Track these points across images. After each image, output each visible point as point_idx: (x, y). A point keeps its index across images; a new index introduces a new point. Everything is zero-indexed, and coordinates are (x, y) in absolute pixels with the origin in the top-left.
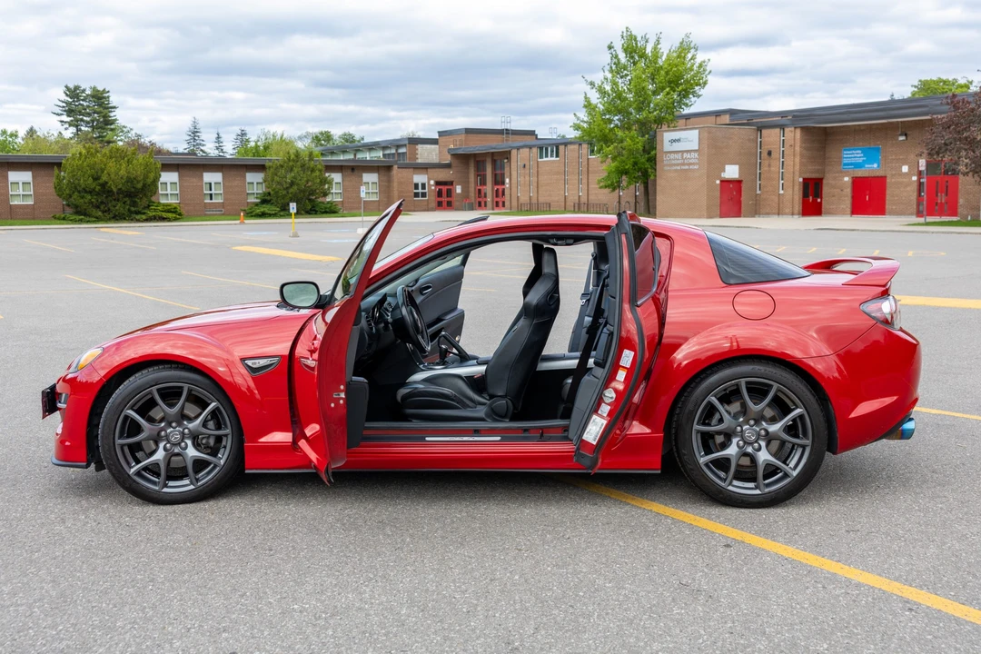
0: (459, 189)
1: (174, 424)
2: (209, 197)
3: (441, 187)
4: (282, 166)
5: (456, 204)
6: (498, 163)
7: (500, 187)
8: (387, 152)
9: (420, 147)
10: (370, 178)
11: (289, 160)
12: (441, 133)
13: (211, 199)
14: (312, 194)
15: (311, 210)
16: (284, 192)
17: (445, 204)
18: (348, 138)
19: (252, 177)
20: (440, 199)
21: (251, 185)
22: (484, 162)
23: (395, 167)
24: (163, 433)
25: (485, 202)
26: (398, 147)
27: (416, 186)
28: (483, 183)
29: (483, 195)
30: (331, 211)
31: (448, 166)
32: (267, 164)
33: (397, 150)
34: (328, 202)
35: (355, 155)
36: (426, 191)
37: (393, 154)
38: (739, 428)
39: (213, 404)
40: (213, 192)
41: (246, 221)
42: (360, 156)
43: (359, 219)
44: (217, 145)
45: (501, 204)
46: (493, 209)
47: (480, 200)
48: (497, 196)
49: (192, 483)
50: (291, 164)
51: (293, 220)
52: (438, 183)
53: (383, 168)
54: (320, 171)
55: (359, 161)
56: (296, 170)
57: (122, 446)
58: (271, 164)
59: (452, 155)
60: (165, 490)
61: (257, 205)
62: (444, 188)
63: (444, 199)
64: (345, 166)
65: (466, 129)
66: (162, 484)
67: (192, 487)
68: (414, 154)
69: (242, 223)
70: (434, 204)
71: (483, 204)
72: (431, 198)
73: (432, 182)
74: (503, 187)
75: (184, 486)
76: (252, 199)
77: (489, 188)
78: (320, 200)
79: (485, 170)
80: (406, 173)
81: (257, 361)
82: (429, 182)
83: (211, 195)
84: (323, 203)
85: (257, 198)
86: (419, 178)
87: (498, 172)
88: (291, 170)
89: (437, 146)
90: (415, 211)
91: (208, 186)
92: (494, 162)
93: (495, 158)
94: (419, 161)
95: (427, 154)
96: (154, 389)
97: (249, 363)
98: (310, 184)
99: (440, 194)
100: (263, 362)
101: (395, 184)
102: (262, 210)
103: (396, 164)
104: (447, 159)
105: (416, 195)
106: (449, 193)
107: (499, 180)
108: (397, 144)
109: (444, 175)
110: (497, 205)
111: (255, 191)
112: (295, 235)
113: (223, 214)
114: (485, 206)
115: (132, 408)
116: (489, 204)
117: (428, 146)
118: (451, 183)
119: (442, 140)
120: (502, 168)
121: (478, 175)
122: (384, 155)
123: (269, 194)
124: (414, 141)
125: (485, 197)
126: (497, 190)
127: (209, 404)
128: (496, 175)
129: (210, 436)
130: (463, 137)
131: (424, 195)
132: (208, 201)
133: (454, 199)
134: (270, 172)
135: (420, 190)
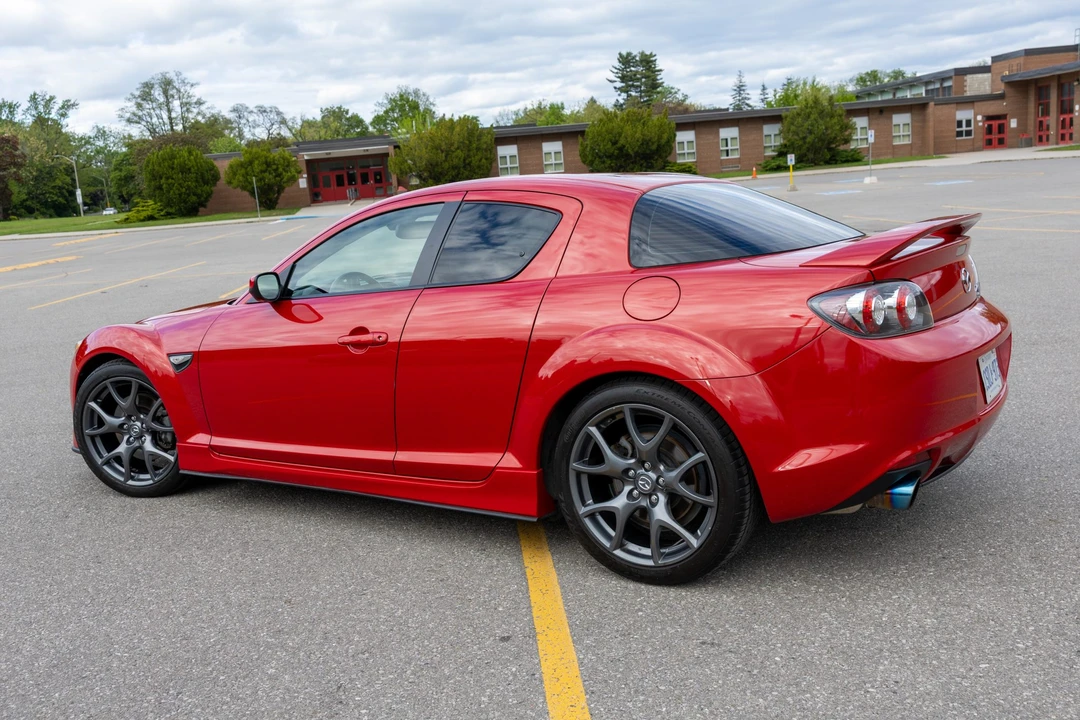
0: (1013, 123)
1: (133, 418)
2: (725, 153)
3: (990, 123)
4: (799, 114)
5: (1008, 141)
6: (1066, 88)
7: (1067, 117)
8: (931, 87)
9: (969, 78)
10: (901, 119)
11: (806, 107)
12: (995, 59)
13: (728, 155)
14: (832, 143)
15: (830, 159)
16: (801, 143)
17: (995, 142)
18: (898, 74)
19: (770, 129)
20: (989, 137)
21: (768, 138)
22: (1048, 87)
23: (932, 104)
24: (125, 427)
25: (1048, 136)
26: (943, 80)
27: (960, 124)
28: (1046, 112)
29: (1045, 127)
30: (854, 158)
31: (1001, 97)
32: (783, 114)
33: (941, 84)
34: (852, 150)
35: (894, 95)
36: (972, 128)
37: (938, 89)
39: (159, 401)
40: (729, 147)
41: (759, 176)
42: (900, 95)
44: (762, 97)
45: (1067, 137)
46: (1057, 144)
47: (1041, 133)
48: (1063, 127)
49: (151, 478)
50: (808, 111)
51: (791, 173)
52: (989, 118)
53: (917, 107)
54: (840, 116)
55: (900, 100)
56: (812, 117)
58: (788, 113)
59: (1006, 83)
60: (132, 482)
61: (773, 158)
62: (995, 124)
63: (995, 136)
64: (887, 107)
65: (1026, 50)
67: (152, 482)
68: (962, 86)
69: (755, 178)
70: (981, 143)
71: (1044, 138)
72: (978, 136)
73: (979, 118)
74: (1071, 116)
75: (145, 480)
76: (769, 153)
77: (1052, 120)
78: (842, 148)
79: (1048, 97)
80: (945, 110)
81: (176, 357)
82: (975, 118)
83: (727, 151)
84: (846, 151)
85: (773, 151)
86: (963, 115)
87: (1066, 98)
88: (809, 117)
89: (990, 75)
90: (956, 152)
91: (724, 142)
92: (1061, 87)
93: (1063, 81)
94: (968, 94)
95: (978, 85)
96: (109, 382)
97: (173, 359)
98: (829, 132)
99: (989, 130)
100: (180, 359)
101: (931, 124)
102: (777, 163)
103: (933, 100)
104: (1001, 88)
105: (959, 134)
106: (1001, 129)
107: (1066, 108)
108: (942, 77)
109: (994, 108)
110: (1063, 137)
111: (773, 144)
112: (794, 189)
113: (740, 170)
114: (1048, 140)
116: (1052, 138)
117: (980, 76)
118: (1003, 117)
119: (999, 65)
120: (1071, 92)
121: (1040, 104)
122: (927, 91)
123: (785, 145)
124: (961, 72)
125: (1048, 129)
126: (1064, 121)
128: (1062, 102)
130: (1021, 60)
131: (969, 133)
132: (724, 157)
133: (1007, 136)
134: (786, 123)
135: (964, 128)
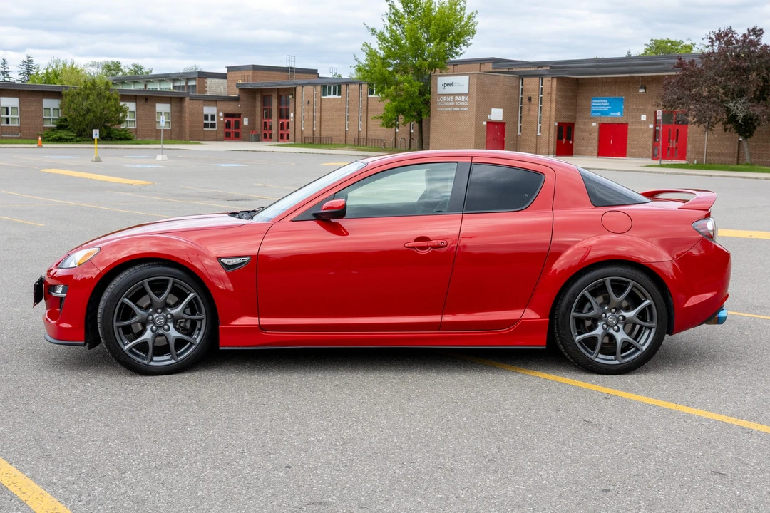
0: (246, 122)
1: (159, 311)
2: (5, 121)
3: (229, 119)
4: (78, 94)
5: (242, 135)
6: (283, 98)
7: (285, 121)
8: (177, 84)
9: (209, 80)
10: (162, 108)
11: (86, 88)
12: (230, 69)
13: (8, 123)
14: (108, 122)
15: (106, 136)
16: (81, 119)
17: (232, 135)
18: (138, 68)
19: (50, 104)
20: (228, 130)
21: (47, 111)
22: (270, 97)
23: (187, 98)
24: (150, 317)
25: (271, 135)
26: (188, 79)
27: (206, 117)
28: (269, 116)
29: (268, 127)
30: (125, 138)
31: (236, 99)
32: (64, 92)
33: (187, 83)
34: (123, 130)
35: (146, 86)
36: (216, 122)
37: (183, 86)
38: (604, 315)
39: (192, 295)
40: (10, 116)
41: (44, 145)
42: (150, 87)
43: (159, 146)
44: (3, 70)
45: (285, 136)
46: (278, 141)
47: (266, 132)
48: (282, 129)
49: (172, 358)
50: (87, 92)
51: (96, 145)
52: (226, 115)
53: (176, 100)
54: (116, 99)
55: (149, 91)
56: (91, 97)
57: (118, 327)
58: (67, 91)
59: (240, 89)
60: (152, 363)
61: (53, 130)
62: (232, 120)
63: (232, 130)
64: (140, 96)
65: (254, 65)
66: (149, 358)
67: (173, 361)
68: (203, 87)
69: (40, 147)
70: (222, 135)
71: (268, 136)
72: (220, 129)
73: (221, 114)
74: (288, 121)
75: (165, 360)
76: (48, 125)
77: (274, 121)
78: (116, 127)
79: (270, 104)
80: (197, 104)
81: (231, 260)
82: (218, 114)
83: (8, 119)
84: (117, 130)
85: (53, 123)
86: (209, 110)
87: (283, 106)
88: (88, 98)
89: (226, 81)
90: (204, 140)
91: (5, 110)
92: (279, 98)
93: (281, 94)
94: (208, 94)
95: (215, 88)
96: (146, 281)
97: (225, 261)
98: (106, 112)
99: (228, 125)
100: (235, 261)
101: (187, 115)
102: (59, 135)
103: (189, 96)
104: (235, 93)
105: (206, 126)
106: (237, 125)
107: (284, 114)
108: (187, 76)
109: (232, 108)
110: (282, 137)
111: (52, 117)
112: (98, 160)
113: (20, 138)
114: (271, 138)
115: (126, 297)
116: (274, 136)
117: (217, 80)
118: (239, 116)
119: (230, 75)
120: (287, 103)
121: (264, 109)
122: (174, 87)
123: (66, 120)
124: (203, 76)
125: (271, 129)
126: (282, 124)
127: (188, 295)
128: (281, 109)
129: (186, 320)
130: (251, 73)
131: (213, 126)
132: (4, 124)
133: (241, 131)
134: (67, 99)
135: (210, 121)
